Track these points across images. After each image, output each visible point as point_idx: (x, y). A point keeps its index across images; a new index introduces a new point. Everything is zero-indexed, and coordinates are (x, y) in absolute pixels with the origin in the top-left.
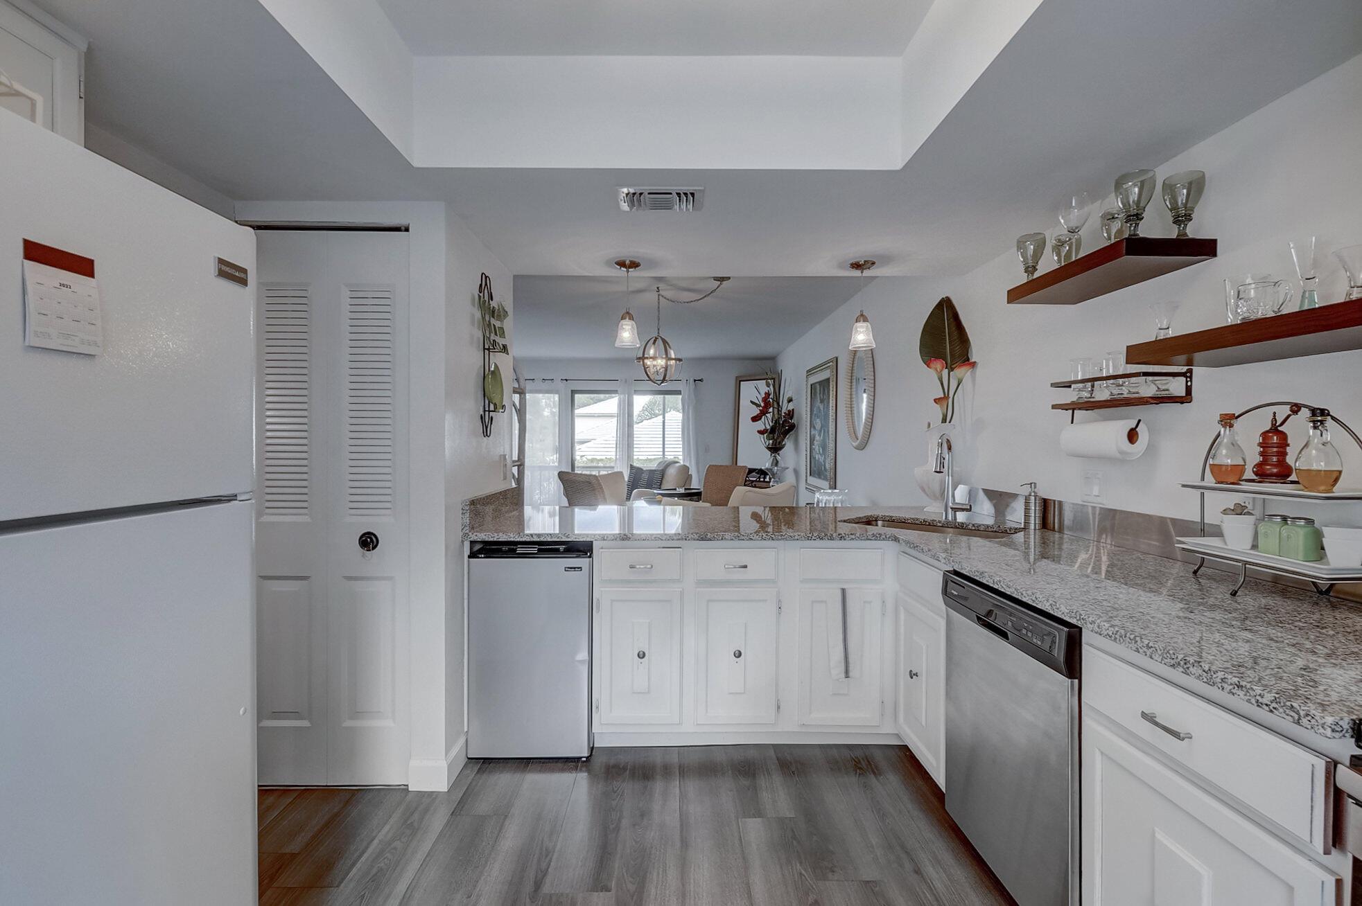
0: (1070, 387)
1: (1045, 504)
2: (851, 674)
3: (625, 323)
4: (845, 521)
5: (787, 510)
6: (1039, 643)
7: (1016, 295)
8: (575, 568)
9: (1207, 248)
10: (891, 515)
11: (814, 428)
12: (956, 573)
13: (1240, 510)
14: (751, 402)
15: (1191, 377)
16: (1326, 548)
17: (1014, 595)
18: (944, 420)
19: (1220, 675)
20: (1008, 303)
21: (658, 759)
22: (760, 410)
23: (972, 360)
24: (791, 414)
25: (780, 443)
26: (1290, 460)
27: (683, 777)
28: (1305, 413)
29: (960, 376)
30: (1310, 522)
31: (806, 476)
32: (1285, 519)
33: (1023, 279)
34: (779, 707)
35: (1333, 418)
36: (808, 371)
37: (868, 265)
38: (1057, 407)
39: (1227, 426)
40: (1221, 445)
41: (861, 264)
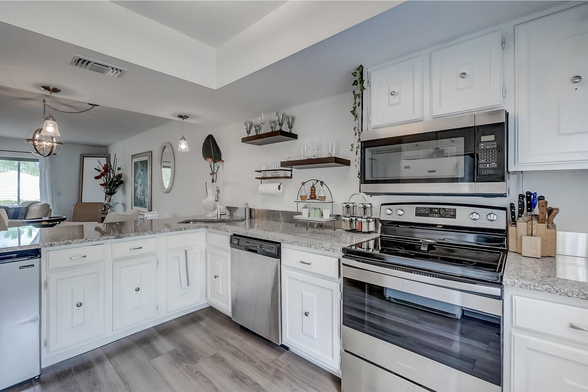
0: (261, 172)
1: (250, 209)
2: (190, 284)
3: (49, 122)
4: (179, 223)
5: (118, 223)
6: (269, 251)
7: (244, 140)
8: (28, 266)
9: (295, 137)
10: (196, 219)
11: (137, 183)
12: (234, 235)
13: (306, 207)
14: (95, 169)
15: (292, 171)
16: (324, 215)
17: (260, 238)
18: (213, 181)
19: (318, 246)
20: (242, 142)
21: (91, 357)
22: (101, 173)
23: (222, 160)
24: (120, 176)
25: (114, 190)
26: (316, 194)
27: (111, 358)
28: (319, 182)
29: (219, 165)
30: (320, 209)
31: (132, 206)
32: (315, 209)
33: (246, 135)
34: (157, 308)
35: (324, 184)
36: (132, 156)
37: (186, 117)
38: (256, 178)
39: (303, 185)
40: (302, 190)
41: (183, 116)
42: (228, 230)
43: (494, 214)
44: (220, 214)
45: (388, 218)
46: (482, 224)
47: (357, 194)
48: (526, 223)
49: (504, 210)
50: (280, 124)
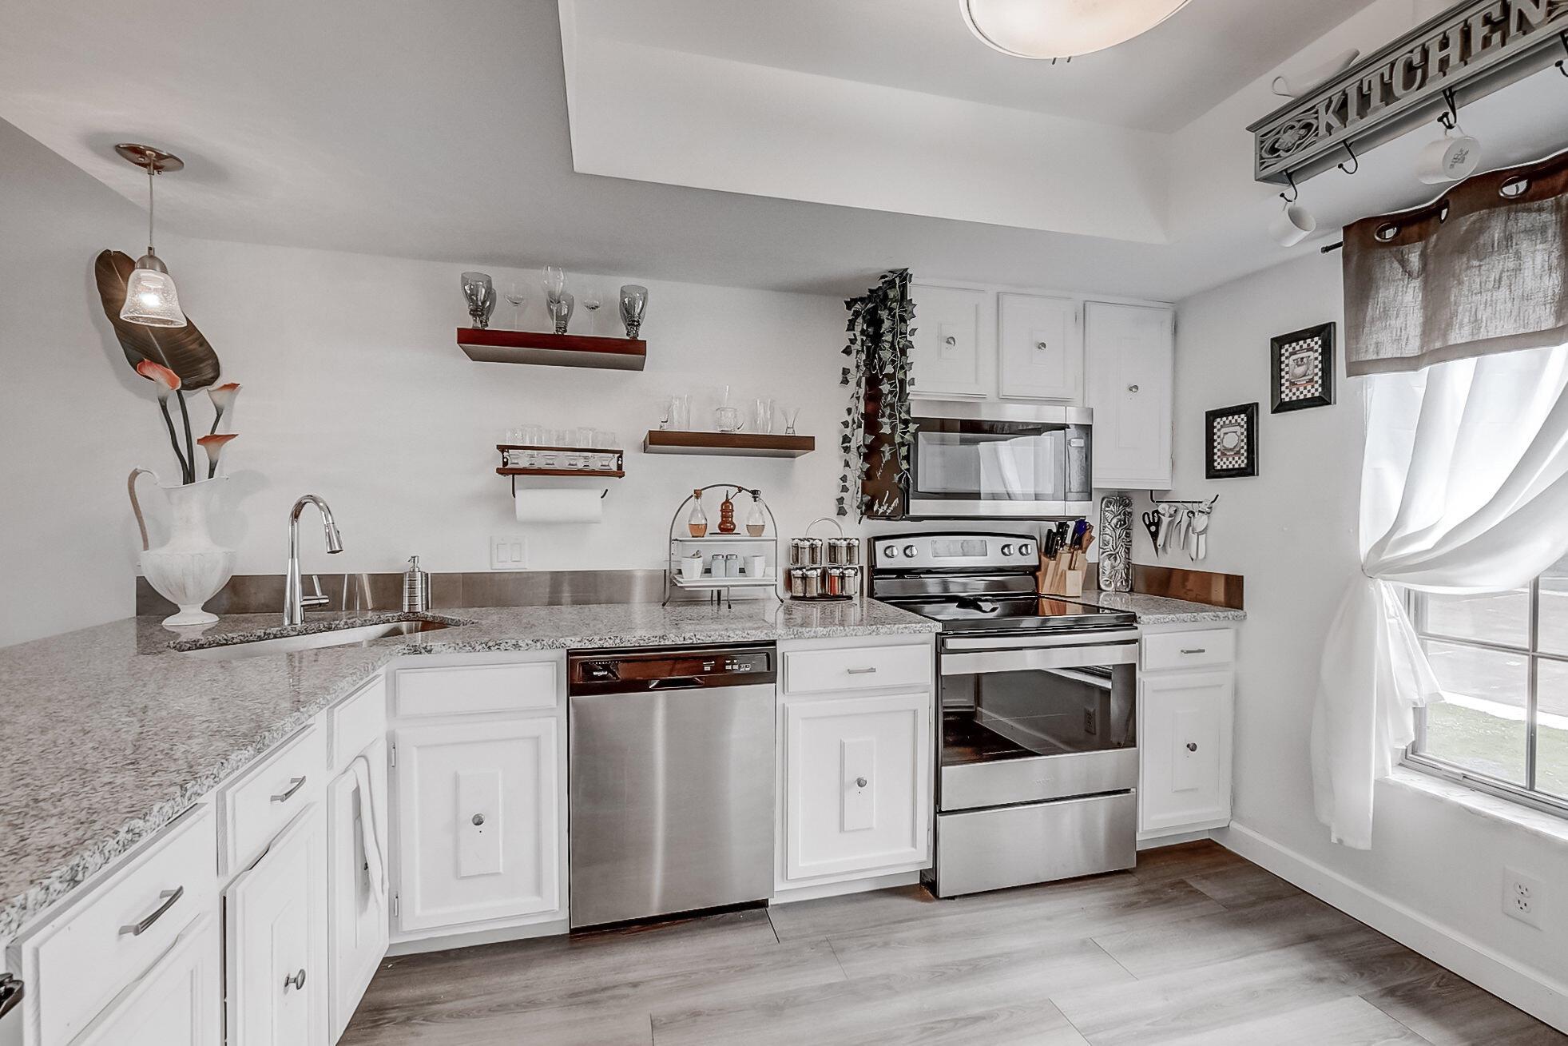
15: (621, 457)
26: (737, 520)
28: (746, 493)
29: (219, 403)
32: (724, 557)
37: (163, 163)
38: (499, 471)
39: (697, 498)
40: (695, 510)
41: (148, 152)
42: (562, 640)
43: (1026, 546)
44: (303, 604)
45: (891, 564)
46: (1015, 560)
47: (826, 519)
48: (1070, 555)
49: (1032, 539)
50: (633, 323)
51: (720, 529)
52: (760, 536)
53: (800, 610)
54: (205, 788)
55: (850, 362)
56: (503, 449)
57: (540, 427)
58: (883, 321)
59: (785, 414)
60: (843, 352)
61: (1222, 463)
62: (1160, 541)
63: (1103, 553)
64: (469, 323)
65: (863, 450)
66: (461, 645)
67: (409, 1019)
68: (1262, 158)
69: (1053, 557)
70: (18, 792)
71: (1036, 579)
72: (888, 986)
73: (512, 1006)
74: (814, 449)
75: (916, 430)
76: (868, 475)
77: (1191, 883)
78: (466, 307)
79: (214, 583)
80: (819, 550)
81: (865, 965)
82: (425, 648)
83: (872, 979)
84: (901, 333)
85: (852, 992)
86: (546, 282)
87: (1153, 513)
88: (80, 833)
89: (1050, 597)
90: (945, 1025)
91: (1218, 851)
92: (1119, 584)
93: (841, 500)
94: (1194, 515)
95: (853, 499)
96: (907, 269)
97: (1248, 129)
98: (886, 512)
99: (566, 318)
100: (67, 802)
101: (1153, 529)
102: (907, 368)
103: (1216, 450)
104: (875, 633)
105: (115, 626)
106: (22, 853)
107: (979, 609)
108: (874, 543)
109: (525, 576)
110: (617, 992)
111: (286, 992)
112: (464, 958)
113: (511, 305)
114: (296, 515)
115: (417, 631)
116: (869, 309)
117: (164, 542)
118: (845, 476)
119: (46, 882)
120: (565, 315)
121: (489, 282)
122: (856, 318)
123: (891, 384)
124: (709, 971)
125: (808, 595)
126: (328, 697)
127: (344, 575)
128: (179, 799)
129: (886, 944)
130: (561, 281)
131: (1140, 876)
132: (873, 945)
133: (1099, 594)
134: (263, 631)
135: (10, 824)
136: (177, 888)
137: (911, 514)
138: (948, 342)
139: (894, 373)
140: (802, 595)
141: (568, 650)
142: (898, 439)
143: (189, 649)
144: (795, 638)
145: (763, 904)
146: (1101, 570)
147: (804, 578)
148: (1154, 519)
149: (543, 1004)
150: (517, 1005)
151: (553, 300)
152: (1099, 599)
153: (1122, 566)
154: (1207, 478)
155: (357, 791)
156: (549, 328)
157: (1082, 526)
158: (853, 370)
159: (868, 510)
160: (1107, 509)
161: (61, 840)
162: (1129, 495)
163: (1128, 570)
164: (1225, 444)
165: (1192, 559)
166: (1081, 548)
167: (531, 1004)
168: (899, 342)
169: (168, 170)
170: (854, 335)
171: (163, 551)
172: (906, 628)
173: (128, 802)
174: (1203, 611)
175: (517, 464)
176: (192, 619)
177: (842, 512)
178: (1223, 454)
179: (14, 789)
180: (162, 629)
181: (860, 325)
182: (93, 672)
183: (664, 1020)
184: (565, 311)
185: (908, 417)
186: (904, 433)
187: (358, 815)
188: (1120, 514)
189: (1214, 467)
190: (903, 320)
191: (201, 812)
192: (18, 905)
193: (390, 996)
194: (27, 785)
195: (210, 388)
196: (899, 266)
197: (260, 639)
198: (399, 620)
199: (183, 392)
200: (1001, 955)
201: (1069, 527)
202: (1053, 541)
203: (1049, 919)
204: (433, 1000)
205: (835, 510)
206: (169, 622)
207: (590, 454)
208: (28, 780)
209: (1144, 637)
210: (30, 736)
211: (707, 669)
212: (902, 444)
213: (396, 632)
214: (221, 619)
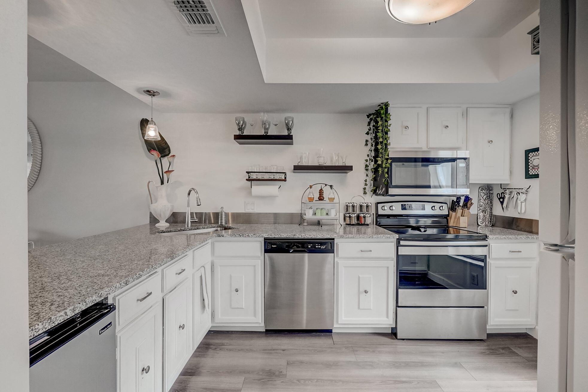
20: (234, 139)
26: (325, 196)
28: (328, 186)
29: (170, 161)
32: (320, 209)
37: (155, 94)
38: (247, 180)
39: (311, 188)
40: (310, 192)
41: (151, 91)
42: (262, 235)
43: (442, 206)
44: (191, 221)
45: (384, 213)
46: (437, 212)
47: (359, 196)
48: (462, 210)
49: (446, 204)
50: (289, 129)
51: (319, 199)
52: (333, 201)
53: (348, 228)
54: (158, 267)
55: (369, 137)
56: (248, 173)
57: (259, 165)
58: (378, 122)
59: (342, 158)
60: (366, 134)
61: (532, 172)
62: (505, 205)
63: (480, 210)
64: (238, 133)
65: (373, 170)
66: (232, 235)
67: (216, 348)
68: (534, 45)
69: (455, 211)
70: (117, 264)
71: (447, 220)
72: (372, 365)
73: (245, 350)
74: (352, 170)
75: (391, 162)
76: (375, 179)
77: (512, 349)
78: (237, 128)
79: (168, 214)
80: (355, 207)
81: (363, 357)
82: (222, 235)
83: (366, 362)
84: (385, 126)
85: (358, 365)
86: (261, 118)
87: (501, 194)
88: (129, 273)
89: (453, 227)
90: (391, 382)
91: (529, 338)
92: (487, 223)
93: (365, 189)
94: (519, 194)
95: (369, 188)
96: (388, 102)
97: (528, 33)
98: (380, 193)
99: (268, 129)
100: (127, 267)
101: (501, 200)
102: (387, 139)
103: (530, 167)
104: (371, 237)
105: (145, 225)
106: (117, 276)
107: (420, 231)
108: (378, 205)
109: (255, 214)
110: (277, 351)
111: (180, 330)
112: (232, 334)
113: (251, 126)
114: (189, 194)
115: (223, 230)
116: (375, 117)
117: (156, 202)
118: (366, 180)
119: (121, 283)
120: (268, 128)
121: (244, 119)
122: (371, 121)
123: (382, 145)
124: (308, 350)
125: (352, 223)
126: (192, 247)
127: (203, 213)
128: (151, 268)
129: (374, 351)
130: (265, 117)
131: (488, 343)
132: (369, 351)
133: (478, 227)
134: (180, 228)
135: (115, 270)
136: (150, 292)
137: (389, 194)
138: (405, 128)
139: (383, 141)
140: (349, 223)
141: (264, 238)
142: (384, 166)
143: (161, 233)
144: (341, 238)
145: (330, 331)
146: (478, 217)
147: (350, 217)
148: (502, 196)
149: (254, 351)
150: (247, 350)
151: (264, 123)
152: (477, 229)
153: (488, 215)
154: (525, 178)
155: (201, 276)
156: (262, 133)
157: (467, 199)
158: (370, 140)
159: (375, 192)
160: (481, 192)
161: (124, 274)
162: (492, 186)
163: (491, 217)
164: (534, 164)
165: (519, 213)
166: (467, 208)
167: (251, 350)
168: (384, 129)
169: (157, 95)
170: (370, 127)
171: (156, 204)
172: (384, 236)
173: (140, 268)
174: (522, 235)
175: (253, 177)
176: (163, 225)
177: (365, 193)
178: (533, 168)
179: (117, 263)
180: (155, 227)
181: (373, 123)
182: (137, 237)
183: (291, 362)
184: (267, 126)
185: (388, 157)
186: (386, 163)
187: (201, 284)
188: (487, 194)
189: (529, 174)
190: (386, 121)
191: (157, 274)
192: (115, 286)
193: (212, 341)
194: (119, 262)
195: (168, 157)
196: (385, 101)
197: (179, 231)
198: (218, 227)
199: (161, 158)
200: (419, 362)
201: (461, 199)
202: (454, 205)
203: (443, 353)
204: (223, 345)
205: (363, 193)
206: (157, 225)
207: (275, 174)
208: (120, 261)
209: (491, 244)
210: (121, 251)
211: (309, 247)
212: (386, 168)
213: (217, 230)
214: (170, 225)
